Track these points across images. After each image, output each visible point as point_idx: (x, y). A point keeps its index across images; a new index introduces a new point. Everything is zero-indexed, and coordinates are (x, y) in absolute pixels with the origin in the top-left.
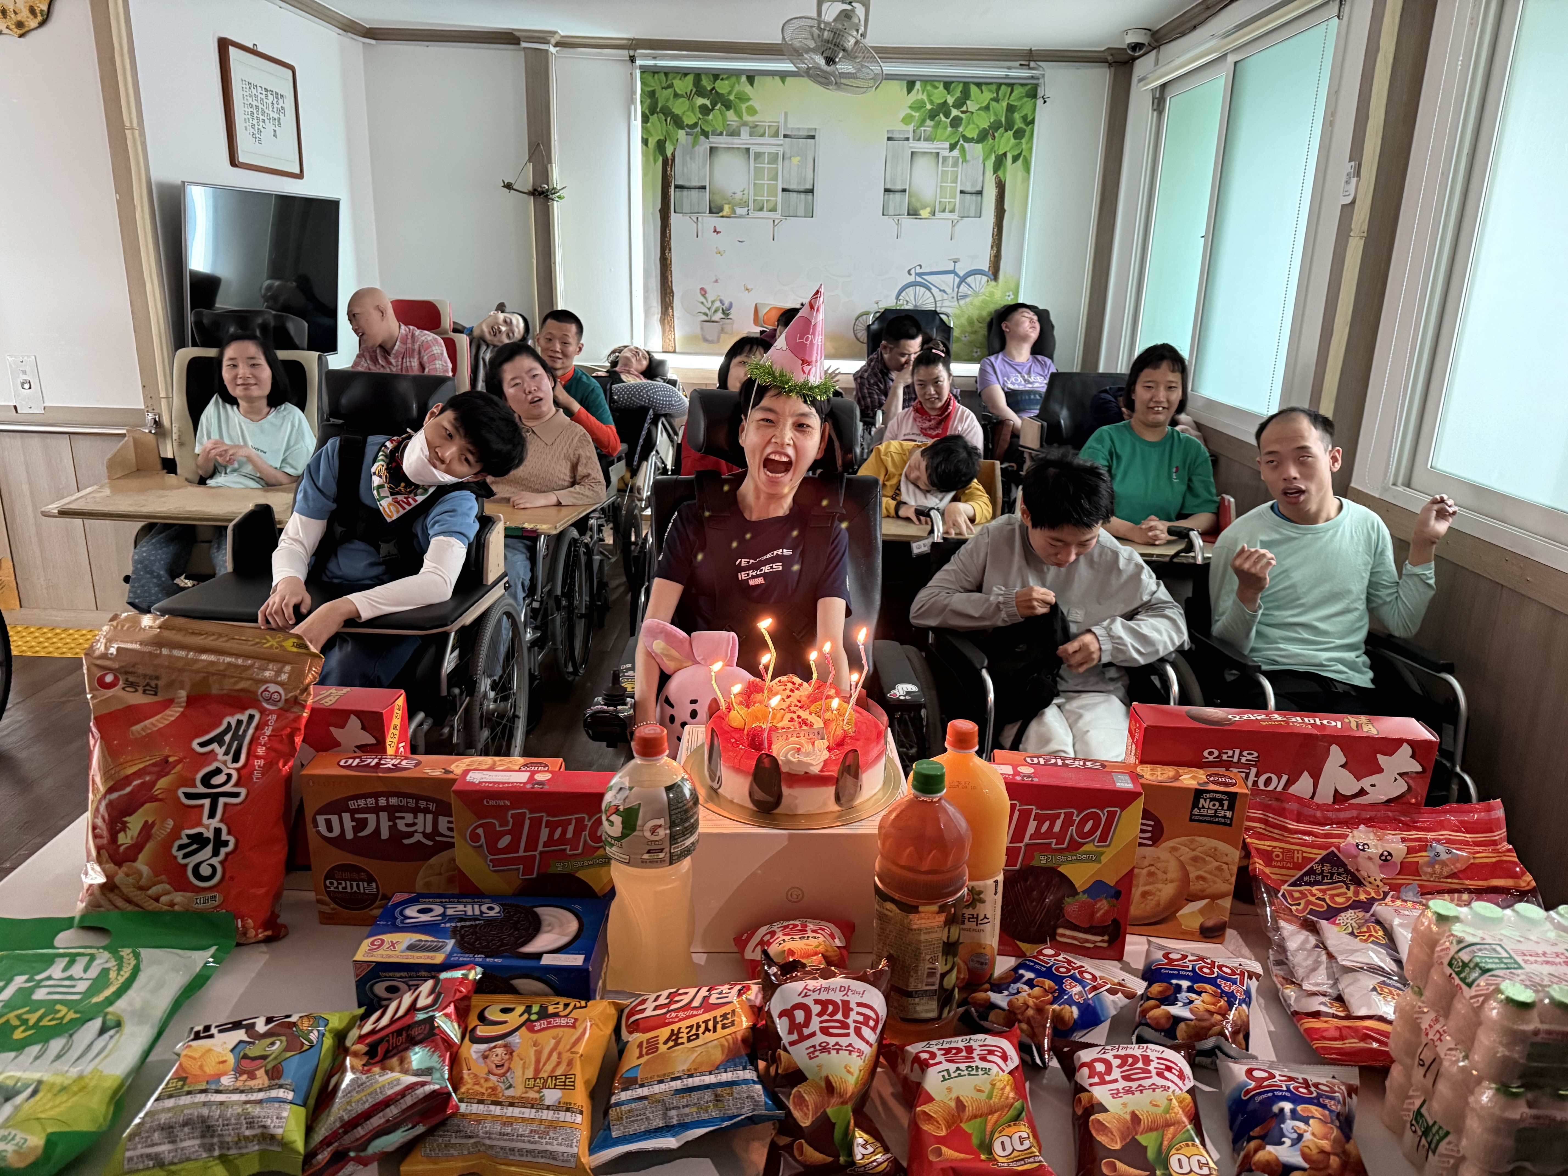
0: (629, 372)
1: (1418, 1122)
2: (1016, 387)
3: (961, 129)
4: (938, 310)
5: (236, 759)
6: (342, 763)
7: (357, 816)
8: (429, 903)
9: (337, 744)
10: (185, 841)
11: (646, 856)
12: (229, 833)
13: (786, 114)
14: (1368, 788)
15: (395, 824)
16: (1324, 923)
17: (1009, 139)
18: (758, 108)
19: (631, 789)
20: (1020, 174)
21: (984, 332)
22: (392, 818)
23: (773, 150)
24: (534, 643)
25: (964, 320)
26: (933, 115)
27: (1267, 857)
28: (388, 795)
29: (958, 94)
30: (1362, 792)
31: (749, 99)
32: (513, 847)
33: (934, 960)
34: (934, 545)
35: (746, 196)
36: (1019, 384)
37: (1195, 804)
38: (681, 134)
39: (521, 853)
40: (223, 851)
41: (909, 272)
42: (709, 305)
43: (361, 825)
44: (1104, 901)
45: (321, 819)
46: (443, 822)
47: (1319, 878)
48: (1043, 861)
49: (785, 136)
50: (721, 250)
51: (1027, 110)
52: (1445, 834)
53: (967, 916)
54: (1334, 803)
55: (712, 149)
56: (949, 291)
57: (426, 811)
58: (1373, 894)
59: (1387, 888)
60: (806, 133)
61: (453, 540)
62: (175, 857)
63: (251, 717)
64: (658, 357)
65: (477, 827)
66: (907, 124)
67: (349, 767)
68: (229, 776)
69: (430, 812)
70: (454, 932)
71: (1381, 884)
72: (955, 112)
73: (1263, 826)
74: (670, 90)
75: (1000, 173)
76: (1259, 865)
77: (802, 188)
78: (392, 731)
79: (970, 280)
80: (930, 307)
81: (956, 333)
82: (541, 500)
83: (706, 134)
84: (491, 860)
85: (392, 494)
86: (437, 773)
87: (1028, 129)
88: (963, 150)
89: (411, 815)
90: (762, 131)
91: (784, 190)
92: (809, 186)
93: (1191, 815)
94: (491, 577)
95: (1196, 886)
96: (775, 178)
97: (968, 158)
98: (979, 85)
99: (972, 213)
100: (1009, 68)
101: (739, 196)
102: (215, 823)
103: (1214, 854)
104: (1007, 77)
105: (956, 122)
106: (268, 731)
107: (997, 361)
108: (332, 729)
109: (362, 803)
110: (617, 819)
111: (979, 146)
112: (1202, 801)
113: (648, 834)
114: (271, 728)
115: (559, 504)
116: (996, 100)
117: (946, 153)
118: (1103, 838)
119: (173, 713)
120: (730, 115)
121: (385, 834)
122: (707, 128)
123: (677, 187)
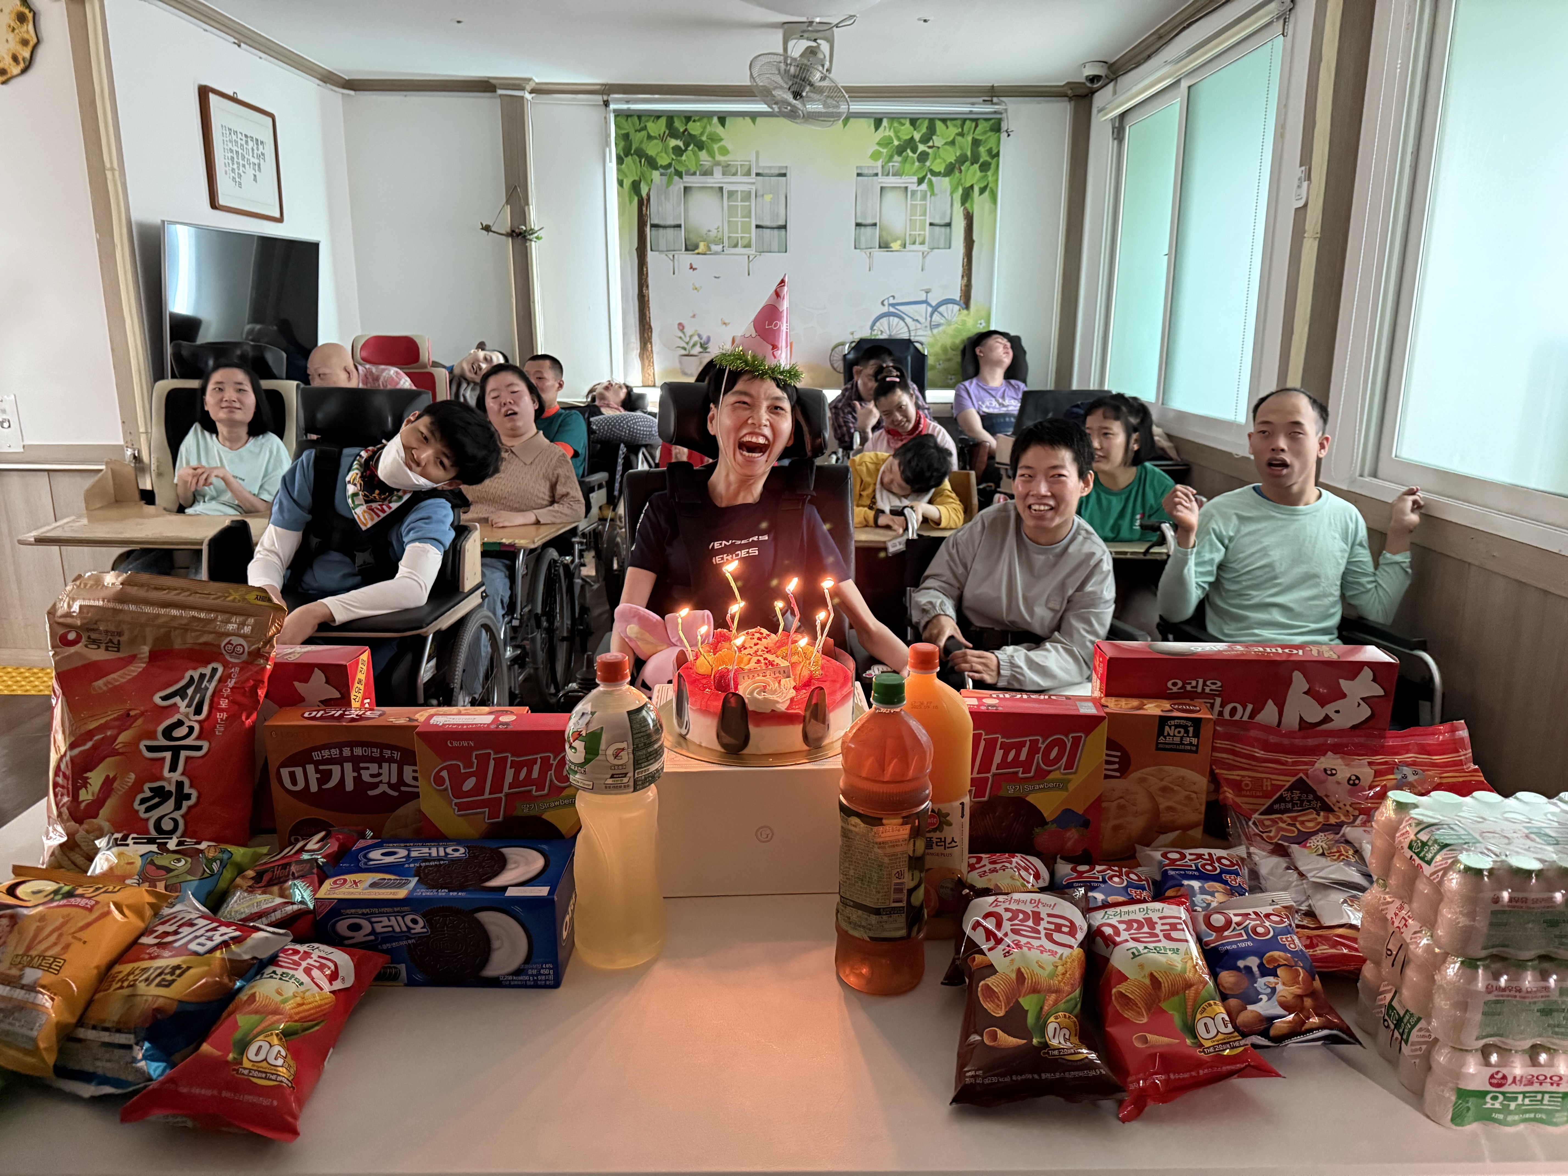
0: (608, 406)
1: (1389, 1016)
2: (991, 411)
3: (928, 164)
4: (912, 338)
5: (198, 711)
6: (306, 715)
7: (321, 767)
8: (393, 847)
9: (302, 699)
10: (148, 794)
11: (610, 781)
12: (191, 786)
13: (757, 153)
14: (1332, 715)
15: (360, 775)
16: (1295, 847)
17: (975, 173)
18: (730, 147)
19: (593, 713)
20: (988, 205)
21: (959, 359)
22: (356, 769)
23: (746, 188)
24: (515, 660)
25: (937, 349)
26: (900, 151)
27: (1237, 786)
28: (352, 745)
29: (924, 130)
30: (1327, 719)
31: (721, 140)
32: (479, 789)
33: (900, 875)
34: (909, 542)
35: (720, 234)
36: (994, 408)
37: (1161, 732)
38: (656, 175)
39: (487, 796)
40: (186, 804)
41: (883, 303)
42: (687, 339)
43: (325, 776)
44: (1073, 830)
45: (285, 772)
46: (408, 770)
47: (1290, 806)
48: (1011, 791)
49: (758, 174)
50: (698, 286)
51: (992, 143)
52: (1409, 757)
53: (934, 840)
54: (1300, 729)
55: (685, 188)
56: (922, 320)
57: (391, 760)
58: (1343, 818)
59: (1356, 813)
60: (777, 172)
61: (428, 546)
62: (137, 812)
63: (214, 670)
64: (636, 391)
65: (442, 769)
66: (876, 160)
67: (314, 718)
68: (191, 729)
69: (395, 761)
70: (418, 873)
71: (1350, 809)
72: (921, 148)
73: (1231, 757)
74: (644, 133)
75: (968, 205)
76: (1229, 794)
77: (775, 224)
78: (356, 685)
79: (942, 309)
80: (905, 336)
81: (930, 361)
82: (520, 519)
83: (679, 174)
84: (456, 804)
85: (367, 502)
86: (402, 721)
87: (994, 162)
88: (931, 183)
89: (376, 765)
90: (734, 171)
91: (758, 227)
92: (782, 223)
93: (1157, 744)
94: (468, 585)
95: (1166, 817)
96: (749, 215)
97: (936, 190)
98: (944, 121)
99: (942, 245)
100: (973, 104)
101: (713, 233)
102: (176, 776)
103: (1181, 782)
104: (971, 112)
105: (923, 157)
106: (231, 683)
107: (972, 385)
108: (296, 684)
109: (326, 753)
110: (579, 745)
111: (947, 179)
112: (1167, 728)
113: (611, 759)
114: (233, 681)
115: (538, 523)
116: (961, 134)
117: (913, 187)
118: (1069, 766)
119: (136, 668)
120: (703, 155)
121: (350, 786)
122: (680, 169)
123: (653, 226)
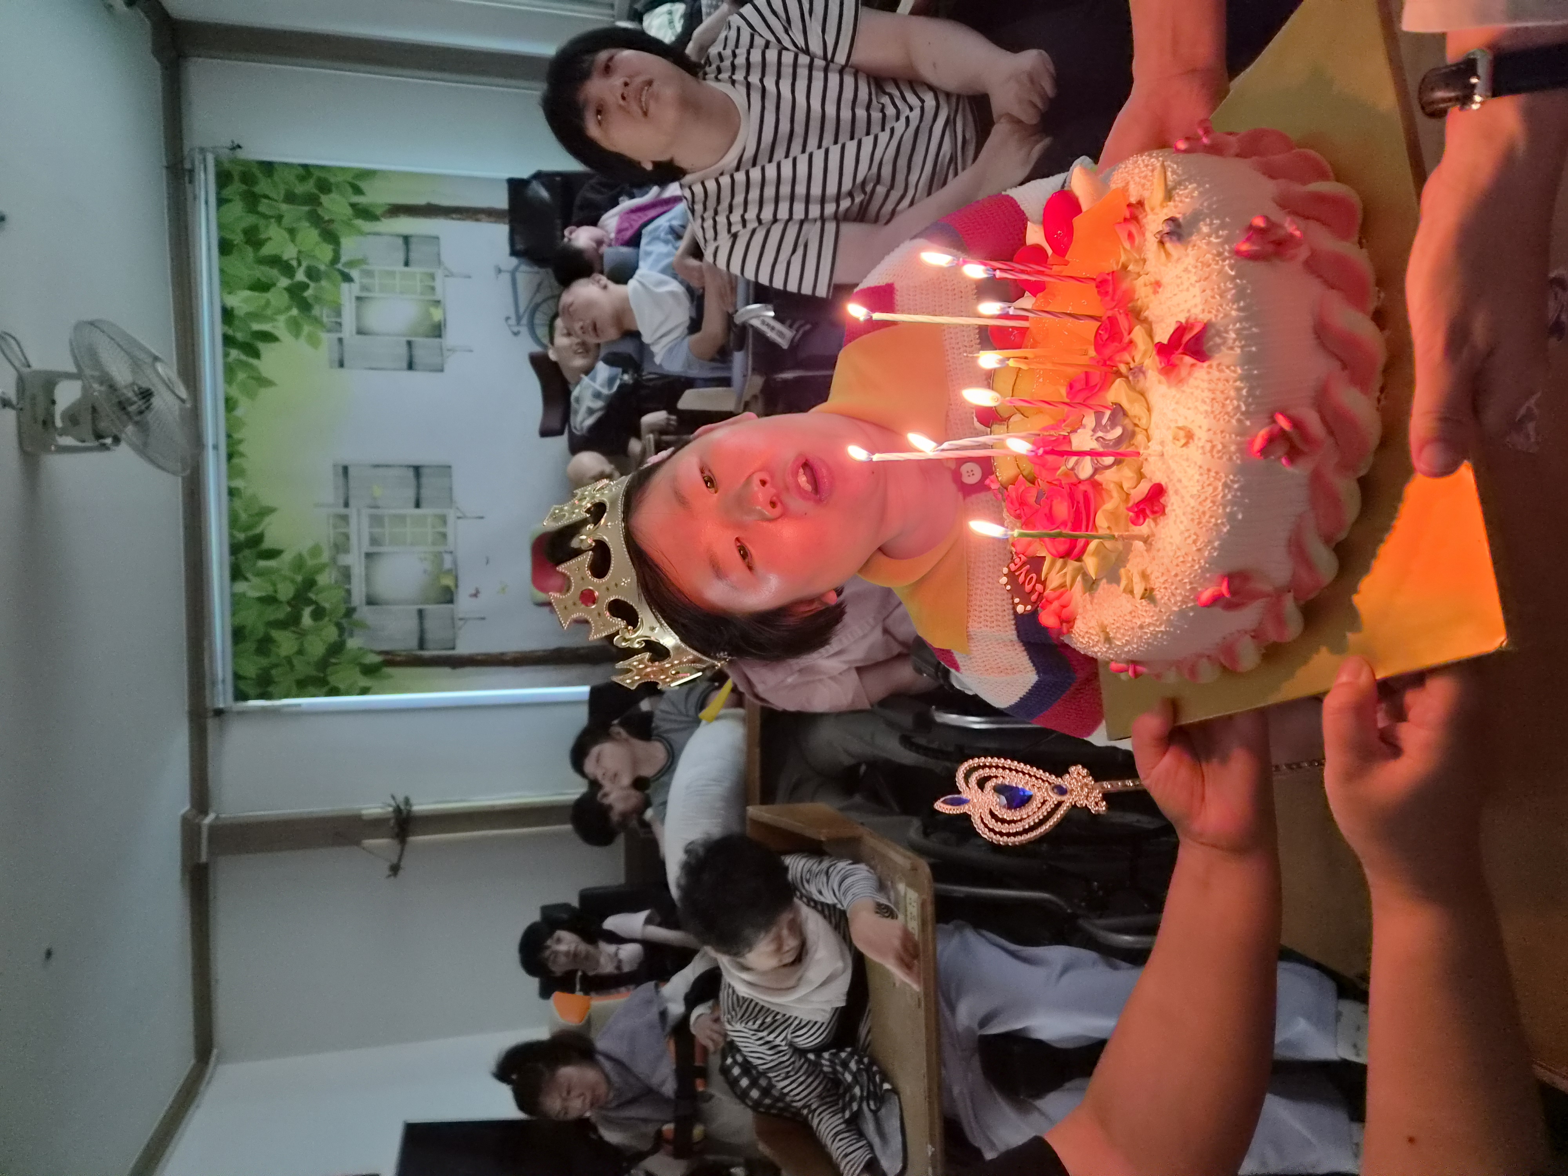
13: (316, 506)
17: (332, 201)
18: (309, 543)
20: (378, 183)
23: (365, 522)
26: (305, 306)
31: (300, 555)
38: (353, 643)
41: (516, 334)
49: (346, 505)
50: (500, 587)
55: (369, 603)
56: (538, 278)
60: (341, 480)
66: (320, 341)
74: (294, 661)
75: (378, 212)
77: (413, 481)
83: (350, 611)
87: (316, 173)
88: (350, 264)
90: (342, 537)
91: (418, 505)
92: (411, 473)
96: (403, 518)
97: (359, 256)
99: (434, 249)
101: (428, 565)
117: (356, 288)
120: (323, 579)
122: (342, 610)
123: (422, 645)
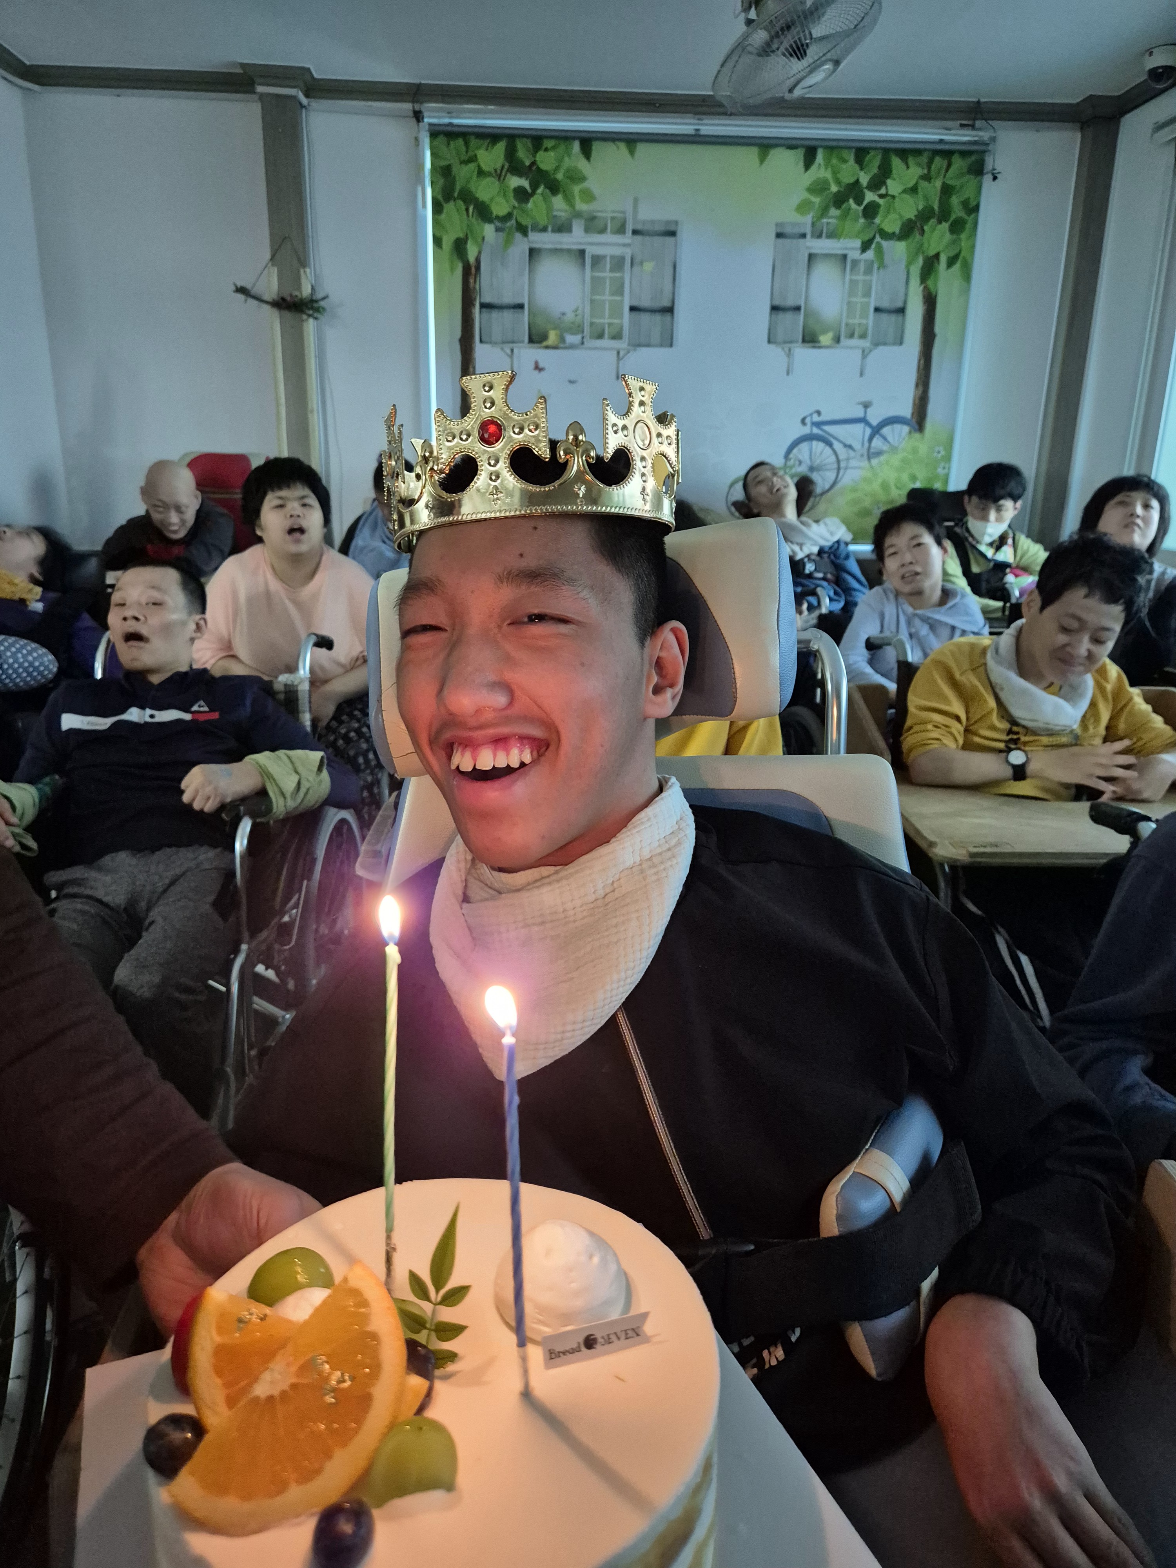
3: (877, 221)
13: (636, 200)
17: (943, 235)
18: (596, 191)
20: (958, 284)
23: (617, 251)
25: (879, 488)
26: (839, 201)
29: (875, 171)
31: (583, 179)
35: (579, 318)
38: (489, 230)
41: (803, 422)
51: (969, 193)
55: (531, 250)
56: (857, 446)
60: (663, 228)
66: (804, 213)
72: (870, 197)
74: (472, 166)
75: (930, 283)
77: (657, 305)
79: (886, 431)
83: (523, 230)
87: (970, 219)
90: (601, 225)
91: (633, 309)
92: (666, 303)
96: (620, 292)
97: (887, 260)
98: (903, 153)
99: (890, 339)
100: (946, 130)
101: (570, 317)
104: (943, 142)
105: (871, 211)
111: (903, 244)
116: (927, 178)
117: (854, 254)
120: (558, 202)
122: (525, 221)
123: (484, 305)
